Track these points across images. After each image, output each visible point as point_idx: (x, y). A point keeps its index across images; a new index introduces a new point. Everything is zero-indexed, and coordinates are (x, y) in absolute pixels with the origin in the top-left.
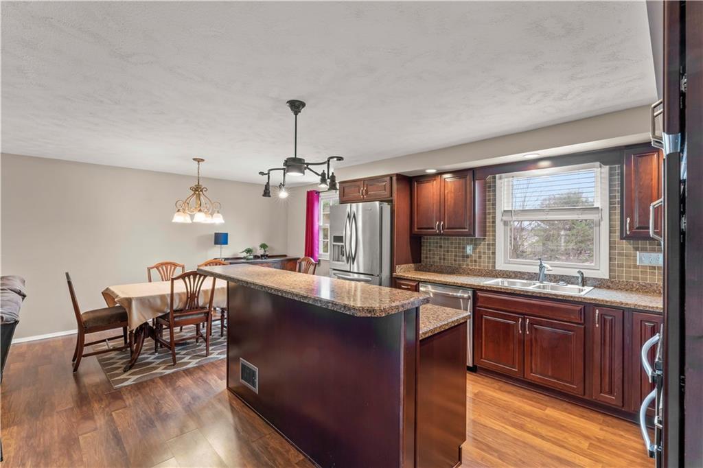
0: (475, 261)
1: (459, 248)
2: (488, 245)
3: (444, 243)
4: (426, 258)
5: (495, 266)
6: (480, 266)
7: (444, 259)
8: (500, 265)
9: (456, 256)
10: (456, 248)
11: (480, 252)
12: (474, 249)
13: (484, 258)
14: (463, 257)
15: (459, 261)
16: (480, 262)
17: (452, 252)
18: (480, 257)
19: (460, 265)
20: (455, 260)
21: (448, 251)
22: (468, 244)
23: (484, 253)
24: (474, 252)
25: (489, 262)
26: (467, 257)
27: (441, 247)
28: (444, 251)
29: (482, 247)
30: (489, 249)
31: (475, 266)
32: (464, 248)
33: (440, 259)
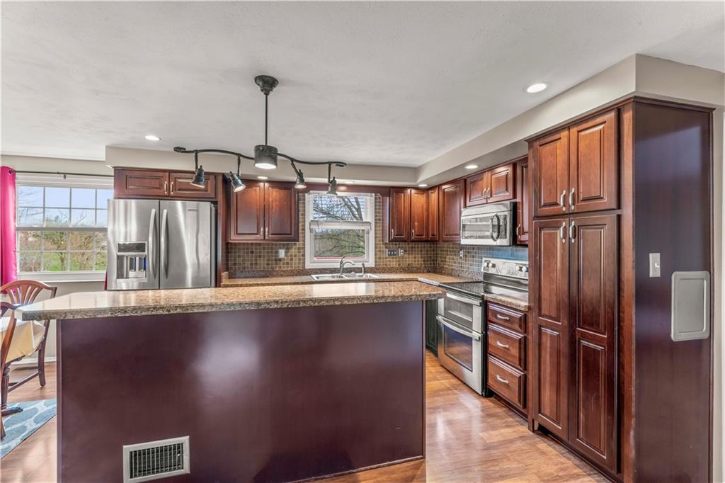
0: (288, 264)
1: (272, 252)
2: (299, 248)
3: (256, 249)
4: (235, 264)
5: (305, 266)
6: (291, 267)
7: (256, 264)
8: (309, 265)
9: (268, 260)
10: (268, 252)
11: (291, 255)
12: (286, 253)
13: (296, 260)
14: (276, 260)
15: (272, 264)
16: (292, 264)
17: (264, 256)
18: (292, 260)
19: (272, 268)
20: (268, 264)
21: (260, 257)
22: (281, 248)
23: (295, 256)
24: (286, 255)
25: (299, 263)
26: (280, 260)
27: (252, 252)
28: (256, 256)
29: (293, 251)
30: (299, 252)
31: (288, 267)
32: (277, 252)
33: (251, 264)
